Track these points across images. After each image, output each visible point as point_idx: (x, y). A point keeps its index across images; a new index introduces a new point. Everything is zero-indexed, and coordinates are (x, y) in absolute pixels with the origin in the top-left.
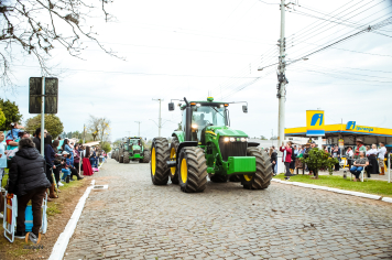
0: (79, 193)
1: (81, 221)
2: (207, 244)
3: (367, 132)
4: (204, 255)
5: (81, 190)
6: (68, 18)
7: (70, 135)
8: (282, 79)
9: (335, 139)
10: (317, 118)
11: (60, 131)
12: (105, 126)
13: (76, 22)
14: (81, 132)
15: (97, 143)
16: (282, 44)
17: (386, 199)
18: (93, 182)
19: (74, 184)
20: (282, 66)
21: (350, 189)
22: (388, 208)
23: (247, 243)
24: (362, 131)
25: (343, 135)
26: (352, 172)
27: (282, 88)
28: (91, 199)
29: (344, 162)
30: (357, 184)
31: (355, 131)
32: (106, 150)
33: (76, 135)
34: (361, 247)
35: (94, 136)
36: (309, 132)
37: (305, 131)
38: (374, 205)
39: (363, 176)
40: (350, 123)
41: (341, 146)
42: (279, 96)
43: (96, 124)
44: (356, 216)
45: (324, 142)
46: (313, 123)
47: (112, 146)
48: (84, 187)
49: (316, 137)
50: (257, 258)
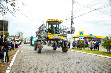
1: (15, 62)
2: (50, 68)
3: (95, 37)
4: (49, 70)
5: (15, 53)
6: (12, 4)
7: (11, 36)
8: (72, 22)
9: (86, 39)
10: (81, 33)
11: (8, 35)
12: (22, 34)
13: (14, 6)
14: (15, 35)
15: (19, 39)
16: (72, 13)
17: (98, 55)
18: (18, 50)
19: (13, 51)
20: (72, 19)
21: (89, 52)
22: (99, 57)
23: (61, 67)
24: (93, 37)
25: (89, 38)
27: (72, 24)
28: (18, 55)
30: (91, 51)
32: (22, 41)
33: (13, 36)
34: (91, 68)
35: (19, 37)
36: (79, 37)
37: (78, 36)
38: (95, 57)
39: (93, 49)
40: (90, 35)
42: (71, 27)
43: (19, 34)
44: (90, 60)
46: (81, 34)
47: (24, 40)
48: (16, 52)
49: (81, 38)
50: (64, 71)
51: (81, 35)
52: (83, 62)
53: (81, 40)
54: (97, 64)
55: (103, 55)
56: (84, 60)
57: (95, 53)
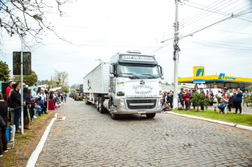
0: (46, 123)
1: (47, 142)
2: (123, 158)
3: (232, 80)
5: (48, 121)
6: (35, 17)
7: (43, 83)
8: (176, 48)
9: (212, 85)
10: (200, 71)
11: (36, 80)
12: (65, 77)
13: (41, 19)
14: (49, 80)
15: (59, 88)
16: (176, 26)
18: (56, 115)
19: (44, 117)
20: (177, 39)
21: (217, 119)
23: (147, 156)
24: (228, 80)
25: (217, 82)
27: (177, 53)
28: (54, 127)
30: (222, 115)
31: (224, 79)
33: (46, 82)
34: (217, 159)
35: (58, 83)
36: (195, 80)
37: (192, 80)
39: (226, 110)
40: (221, 75)
42: (175, 59)
43: (59, 76)
45: (205, 86)
46: (198, 75)
47: (70, 89)
48: (50, 118)
49: (200, 84)
51: (200, 77)
57: (231, 121)
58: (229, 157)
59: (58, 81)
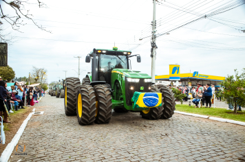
0: (23, 117)
1: (23, 135)
2: (101, 148)
3: (204, 78)
4: (99, 154)
5: (25, 115)
6: (12, 4)
7: (20, 80)
8: (154, 46)
9: (187, 82)
10: (175, 69)
11: (13, 77)
12: (43, 73)
13: (18, 7)
14: (27, 77)
15: (38, 84)
16: (154, 24)
17: (211, 118)
18: (34, 110)
19: (21, 112)
20: (154, 37)
21: (192, 112)
22: (211, 123)
23: (126, 146)
24: (201, 78)
25: (191, 80)
26: (194, 102)
27: (154, 50)
28: (31, 121)
29: (190, 96)
30: (196, 109)
31: (197, 77)
32: (45, 89)
33: (24, 79)
34: (193, 146)
35: (36, 80)
36: (171, 78)
37: (168, 77)
38: (204, 122)
39: (200, 105)
40: (195, 73)
41: (190, 86)
42: (152, 56)
43: (38, 72)
44: (193, 129)
45: (180, 84)
46: (173, 72)
47: (48, 86)
48: (27, 113)
49: (175, 81)
50: (132, 155)
51: (175, 75)
52: (176, 133)
53: (174, 84)
54: (208, 138)
55: (221, 116)
56: (179, 128)
57: (204, 113)
58: (204, 144)
59: (36, 77)
